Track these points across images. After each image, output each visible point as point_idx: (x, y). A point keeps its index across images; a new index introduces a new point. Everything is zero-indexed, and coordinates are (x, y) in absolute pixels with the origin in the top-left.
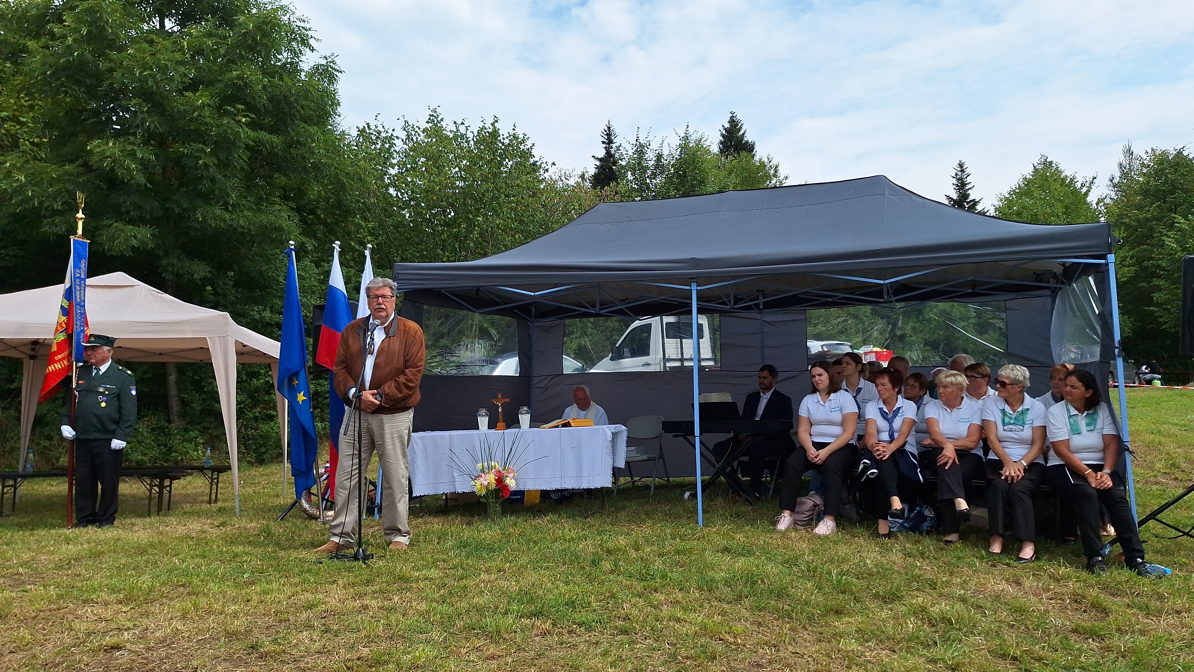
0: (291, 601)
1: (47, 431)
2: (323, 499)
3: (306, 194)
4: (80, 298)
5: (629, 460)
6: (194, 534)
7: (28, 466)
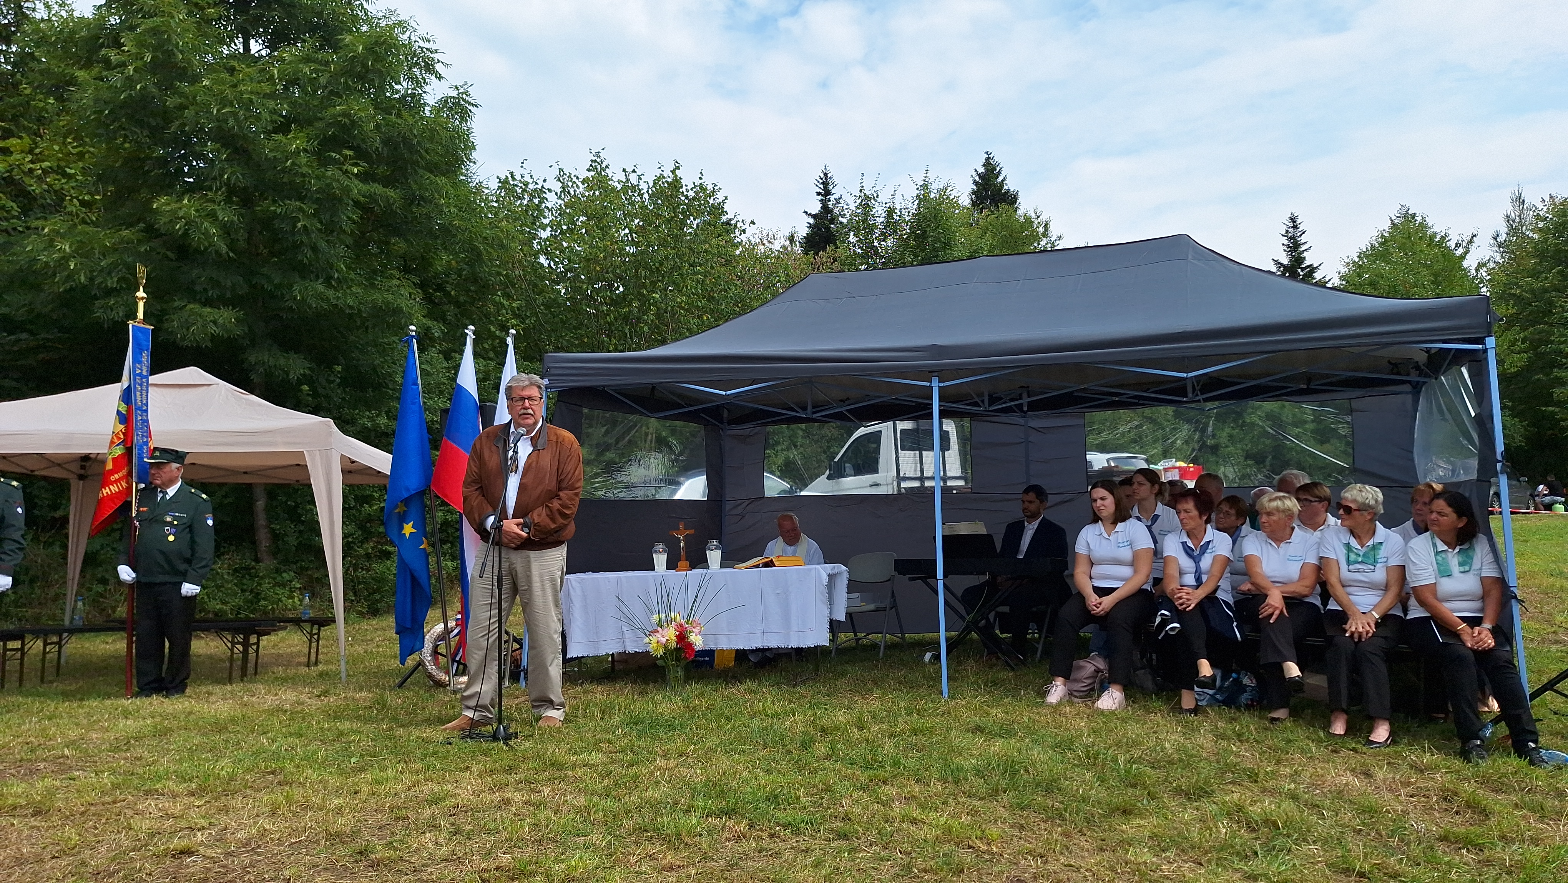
0: (411, 793)
1: (100, 572)
2: (454, 661)
3: (431, 265)
4: (141, 401)
5: (851, 610)
6: (287, 707)
7: (77, 617)
